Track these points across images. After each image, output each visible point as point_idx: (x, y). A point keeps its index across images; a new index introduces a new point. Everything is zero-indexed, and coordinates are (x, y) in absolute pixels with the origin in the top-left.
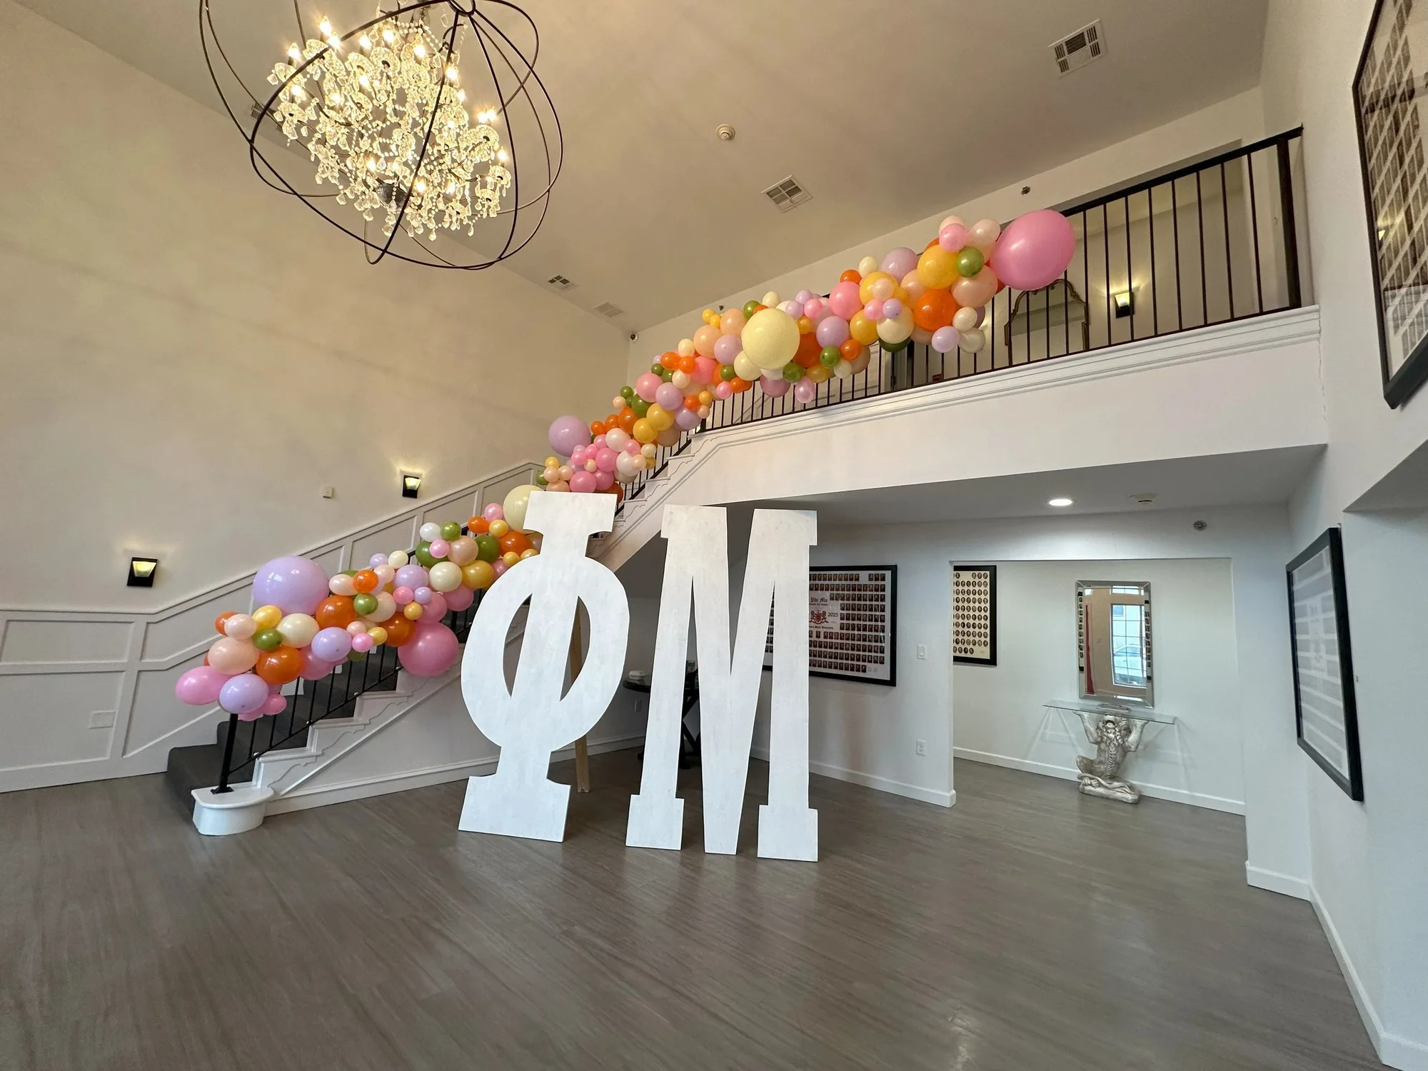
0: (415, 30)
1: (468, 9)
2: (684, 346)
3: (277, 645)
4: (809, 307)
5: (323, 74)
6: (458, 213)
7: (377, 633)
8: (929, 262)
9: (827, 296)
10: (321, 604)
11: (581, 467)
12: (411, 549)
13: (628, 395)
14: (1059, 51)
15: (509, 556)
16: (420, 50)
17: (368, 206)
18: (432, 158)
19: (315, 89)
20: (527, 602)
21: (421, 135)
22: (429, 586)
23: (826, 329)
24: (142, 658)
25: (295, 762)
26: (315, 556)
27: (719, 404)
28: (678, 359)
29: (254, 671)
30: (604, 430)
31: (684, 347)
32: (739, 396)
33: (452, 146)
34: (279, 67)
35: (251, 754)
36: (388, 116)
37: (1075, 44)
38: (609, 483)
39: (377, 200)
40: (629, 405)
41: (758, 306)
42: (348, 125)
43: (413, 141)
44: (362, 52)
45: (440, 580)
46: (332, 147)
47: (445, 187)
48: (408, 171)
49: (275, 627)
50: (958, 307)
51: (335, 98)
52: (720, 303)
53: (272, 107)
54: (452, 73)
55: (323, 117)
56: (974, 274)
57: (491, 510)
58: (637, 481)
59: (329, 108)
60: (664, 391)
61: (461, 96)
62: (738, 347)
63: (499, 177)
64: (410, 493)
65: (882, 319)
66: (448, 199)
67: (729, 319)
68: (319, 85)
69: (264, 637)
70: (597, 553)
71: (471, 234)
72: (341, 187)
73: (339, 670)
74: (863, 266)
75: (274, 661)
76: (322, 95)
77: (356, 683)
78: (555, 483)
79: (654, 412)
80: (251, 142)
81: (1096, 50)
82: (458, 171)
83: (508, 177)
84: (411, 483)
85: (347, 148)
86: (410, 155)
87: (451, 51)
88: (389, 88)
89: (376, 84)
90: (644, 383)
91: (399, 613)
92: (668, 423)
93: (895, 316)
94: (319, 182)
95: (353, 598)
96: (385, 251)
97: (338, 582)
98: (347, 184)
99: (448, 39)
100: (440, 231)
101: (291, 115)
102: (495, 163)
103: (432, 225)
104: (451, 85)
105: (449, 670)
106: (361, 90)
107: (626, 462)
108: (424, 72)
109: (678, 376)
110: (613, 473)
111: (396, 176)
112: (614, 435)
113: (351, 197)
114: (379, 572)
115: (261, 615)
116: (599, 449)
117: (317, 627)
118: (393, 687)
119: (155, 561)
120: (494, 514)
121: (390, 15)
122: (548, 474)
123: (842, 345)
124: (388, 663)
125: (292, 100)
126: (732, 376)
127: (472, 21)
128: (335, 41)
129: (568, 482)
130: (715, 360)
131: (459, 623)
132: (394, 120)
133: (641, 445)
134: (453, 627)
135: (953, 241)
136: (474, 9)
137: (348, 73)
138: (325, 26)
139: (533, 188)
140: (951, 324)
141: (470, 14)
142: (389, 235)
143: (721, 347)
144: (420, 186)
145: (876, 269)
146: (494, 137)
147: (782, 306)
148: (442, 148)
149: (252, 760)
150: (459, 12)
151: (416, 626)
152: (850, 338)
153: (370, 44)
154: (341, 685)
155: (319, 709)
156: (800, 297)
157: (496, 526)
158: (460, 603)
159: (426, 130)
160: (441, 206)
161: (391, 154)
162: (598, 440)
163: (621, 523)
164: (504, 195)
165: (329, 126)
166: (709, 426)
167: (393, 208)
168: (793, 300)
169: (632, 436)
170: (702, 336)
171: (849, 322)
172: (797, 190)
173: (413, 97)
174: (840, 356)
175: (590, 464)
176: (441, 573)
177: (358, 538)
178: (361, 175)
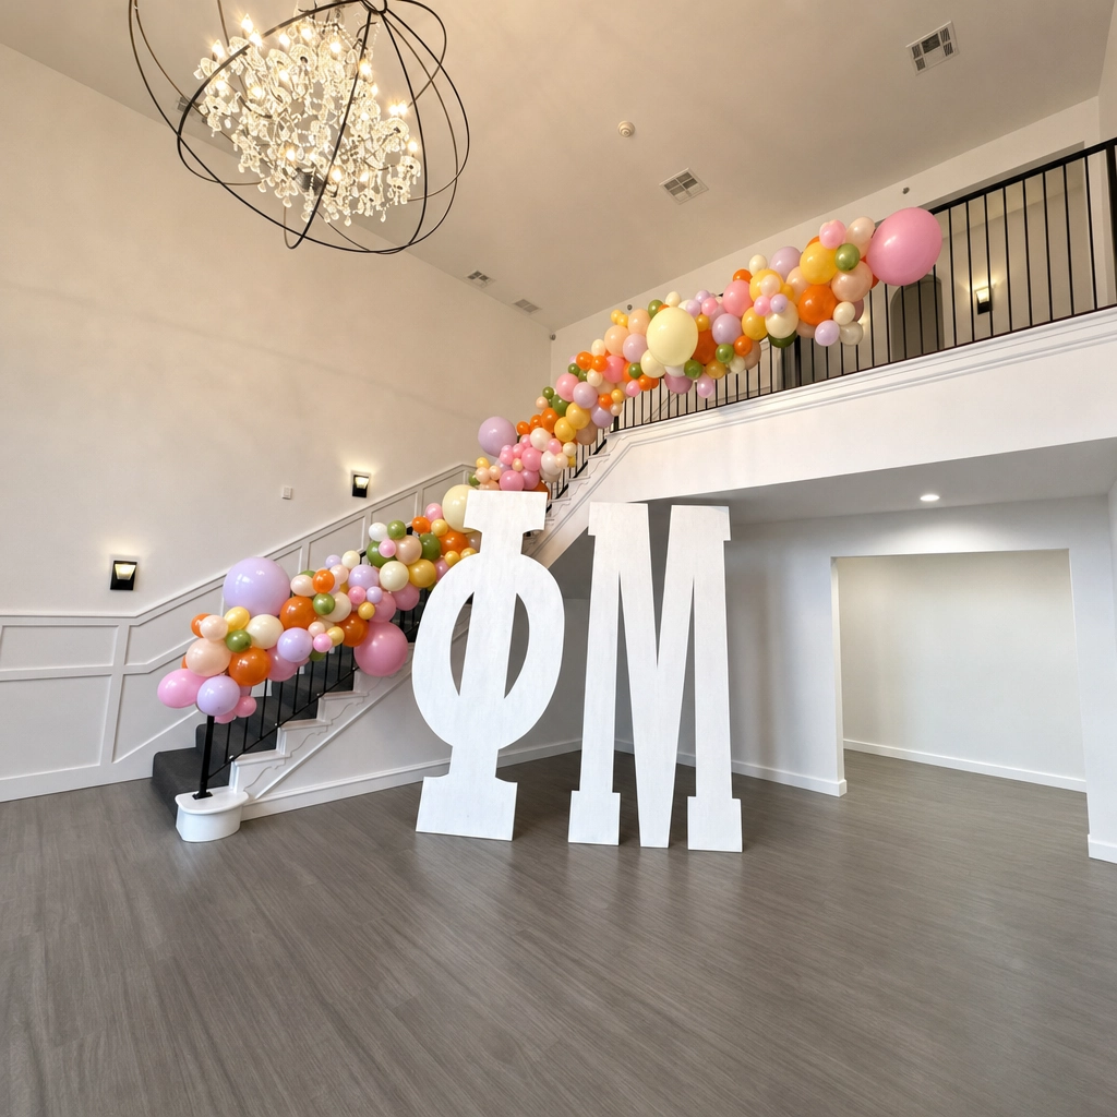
0: (331, 27)
1: (380, 8)
2: (597, 346)
3: (246, 646)
4: (706, 305)
5: (245, 69)
6: (371, 200)
7: (336, 633)
8: (810, 258)
9: (721, 295)
10: (284, 605)
11: (510, 467)
12: (362, 549)
13: (550, 396)
14: (916, 50)
15: (450, 555)
16: (336, 46)
17: (287, 193)
18: (348, 148)
19: (237, 82)
20: (470, 601)
21: (337, 127)
22: (380, 585)
23: (721, 327)
24: (126, 663)
25: (267, 765)
26: (275, 558)
27: (630, 401)
28: (591, 357)
29: (227, 673)
30: (529, 431)
31: (596, 348)
32: (647, 394)
33: (366, 136)
34: (205, 63)
35: (227, 756)
36: (306, 109)
37: (930, 44)
38: (535, 482)
39: (295, 187)
40: (550, 405)
41: (661, 305)
42: (269, 117)
43: (328, 132)
44: (281, 49)
45: (389, 579)
46: (254, 138)
47: (359, 175)
48: (325, 161)
49: (244, 628)
50: (838, 302)
51: (256, 92)
52: (628, 302)
53: (197, 101)
54: (366, 69)
55: (245, 110)
56: (850, 269)
57: (432, 509)
58: (561, 481)
59: (251, 101)
60: (581, 391)
61: (375, 90)
62: (644, 347)
63: (410, 165)
64: (360, 492)
65: (771, 313)
66: (362, 187)
67: (635, 319)
68: (241, 79)
69: (235, 638)
70: (532, 550)
71: (383, 220)
72: (262, 176)
73: (302, 672)
74: (753, 264)
75: (244, 662)
76: (245, 89)
77: (318, 684)
78: (486, 483)
79: (572, 411)
80: (179, 133)
81: (949, 50)
82: (371, 160)
83: (418, 167)
84: (361, 482)
85: (267, 139)
86: (327, 147)
87: (364, 47)
88: (307, 82)
89: (295, 79)
90: (562, 384)
91: (354, 613)
92: (585, 423)
93: (782, 311)
94: (242, 170)
95: (312, 598)
96: (303, 236)
97: (300, 583)
98: (267, 174)
99: (362, 36)
100: (354, 217)
101: (215, 108)
102: (405, 152)
103: (347, 212)
104: (365, 80)
105: (400, 669)
106: (281, 85)
107: (549, 461)
108: (339, 67)
109: (592, 375)
110: (537, 471)
111: (313, 165)
112: (538, 435)
113: (272, 185)
114: (335, 571)
115: (232, 616)
116: (525, 448)
117: (281, 627)
118: (351, 688)
119: (135, 563)
120: (435, 513)
121: (308, 13)
122: (480, 474)
123: (737, 340)
124: (346, 662)
125: (216, 94)
126: (639, 374)
127: (385, 19)
128: (256, 38)
129: (498, 481)
130: (624, 359)
131: (408, 622)
132: (311, 112)
133: (563, 444)
134: (402, 626)
135: (833, 239)
136: (386, 9)
137: (268, 68)
138: (247, 23)
139: (442, 175)
140: (832, 319)
141: (382, 13)
142: (307, 220)
143: (630, 344)
144: (336, 175)
145: (765, 266)
146: (404, 128)
147: (683, 306)
148: (356, 138)
149: (228, 763)
150: (372, 11)
151: (369, 625)
152: (743, 334)
153: (289, 42)
154: (304, 685)
155: (286, 711)
156: (699, 298)
157: (437, 525)
158: (408, 602)
159: (341, 122)
160: (356, 194)
161: (308, 145)
162: (524, 439)
163: (551, 522)
164: (415, 183)
165: (250, 118)
166: (621, 426)
167: (311, 196)
168: (693, 298)
169: (554, 435)
170: (612, 335)
171: (741, 319)
172: (693, 182)
173: (329, 92)
174: (734, 352)
175: (517, 463)
176: (391, 573)
177: (313, 540)
178: (281, 164)
